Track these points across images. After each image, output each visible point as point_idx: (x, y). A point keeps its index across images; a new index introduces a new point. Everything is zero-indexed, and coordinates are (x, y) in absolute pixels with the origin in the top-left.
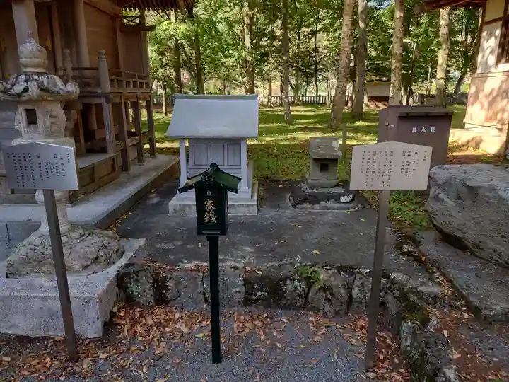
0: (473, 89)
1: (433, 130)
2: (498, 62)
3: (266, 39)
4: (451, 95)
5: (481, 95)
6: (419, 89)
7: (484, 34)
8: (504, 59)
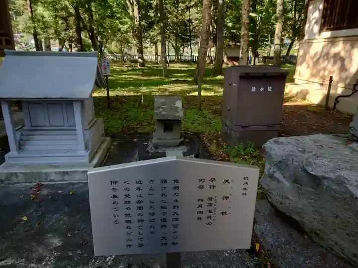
0: (301, 52)
1: (270, 89)
2: (321, 31)
3: (153, 11)
4: (283, 57)
5: (308, 57)
6: (263, 52)
7: (311, 8)
8: (326, 28)
